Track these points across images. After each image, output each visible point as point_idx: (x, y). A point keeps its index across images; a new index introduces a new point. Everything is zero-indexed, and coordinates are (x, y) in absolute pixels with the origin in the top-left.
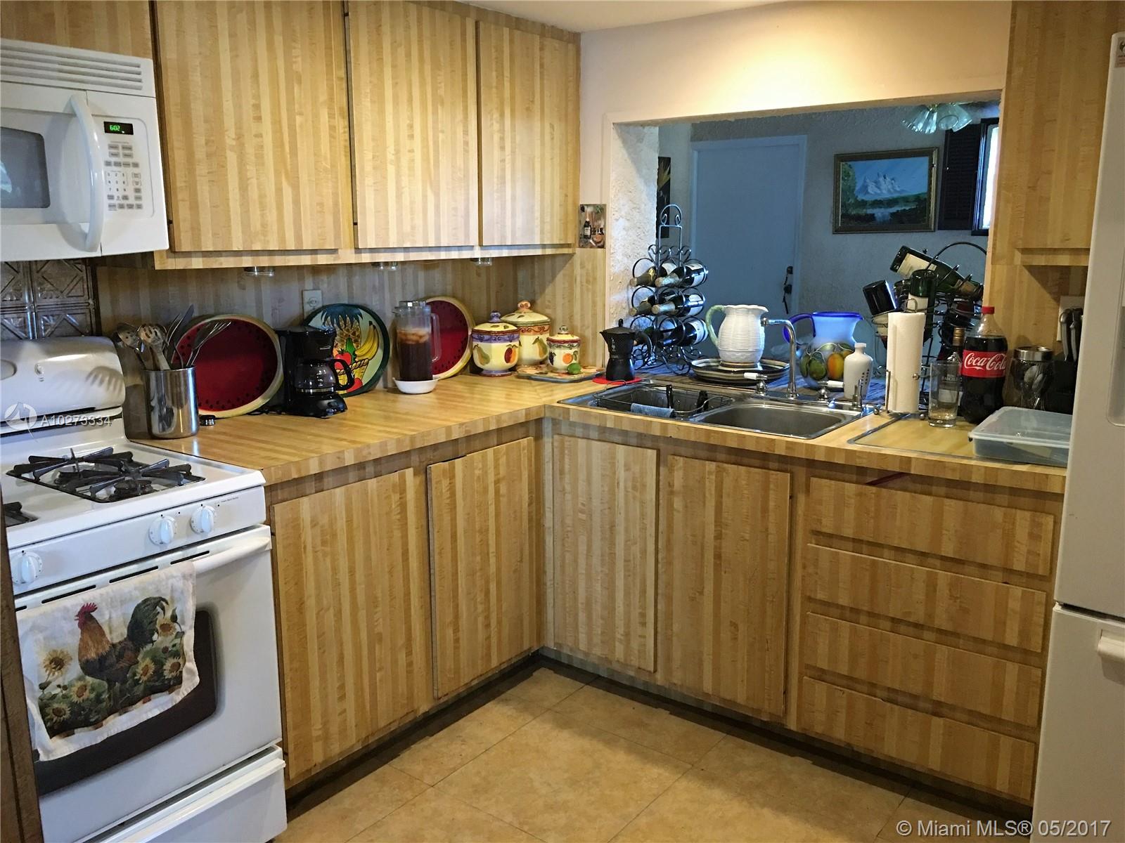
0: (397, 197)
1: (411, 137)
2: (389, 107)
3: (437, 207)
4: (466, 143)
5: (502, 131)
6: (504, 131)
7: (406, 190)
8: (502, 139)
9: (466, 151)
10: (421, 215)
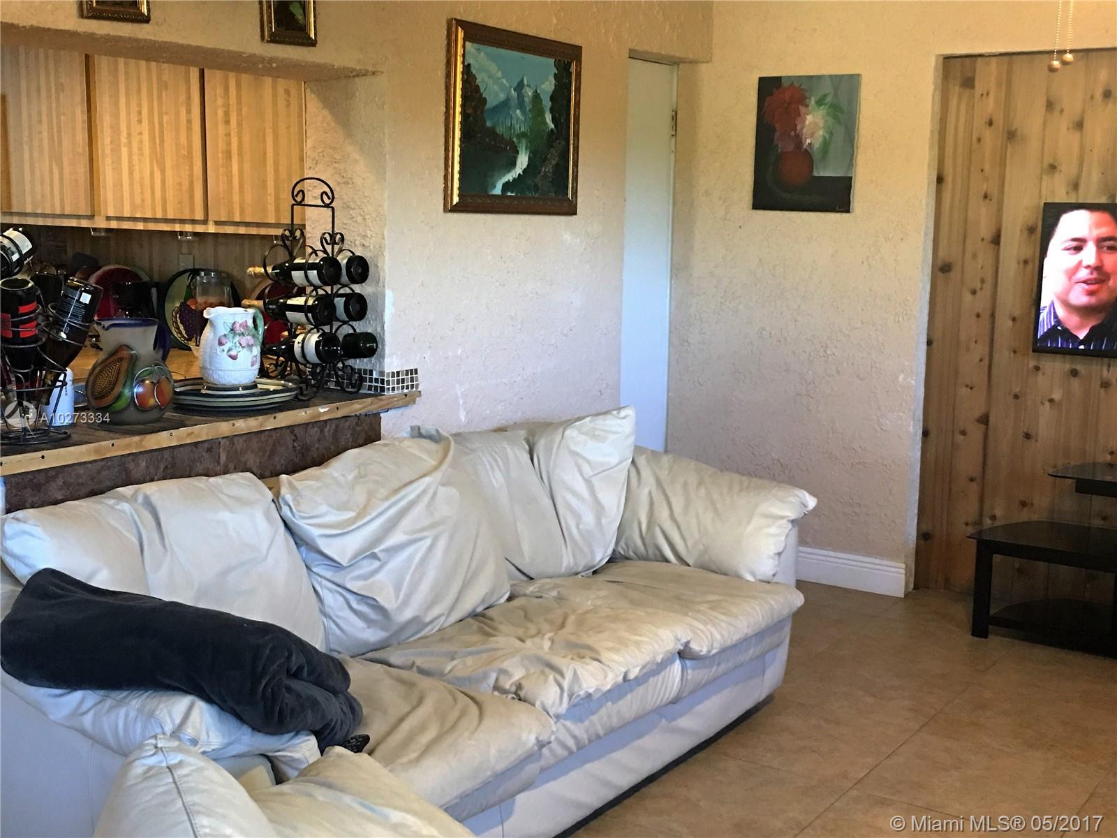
0: (129, 174)
1: (140, 121)
2: (123, 100)
3: (163, 181)
4: (189, 122)
5: (227, 106)
6: (229, 105)
7: (137, 167)
8: (227, 114)
9: (189, 129)
10: (149, 190)
